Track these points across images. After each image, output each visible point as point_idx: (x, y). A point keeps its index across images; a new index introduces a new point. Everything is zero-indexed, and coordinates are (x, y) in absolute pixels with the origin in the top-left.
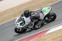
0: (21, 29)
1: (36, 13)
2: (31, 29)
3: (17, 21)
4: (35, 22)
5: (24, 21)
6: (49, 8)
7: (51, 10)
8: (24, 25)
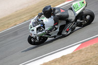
0: (37, 38)
1: (62, 11)
2: (55, 37)
3: (31, 24)
4: (61, 26)
5: (44, 25)
6: (83, 3)
7: (86, 6)
8: (43, 30)
